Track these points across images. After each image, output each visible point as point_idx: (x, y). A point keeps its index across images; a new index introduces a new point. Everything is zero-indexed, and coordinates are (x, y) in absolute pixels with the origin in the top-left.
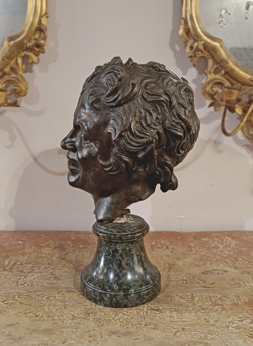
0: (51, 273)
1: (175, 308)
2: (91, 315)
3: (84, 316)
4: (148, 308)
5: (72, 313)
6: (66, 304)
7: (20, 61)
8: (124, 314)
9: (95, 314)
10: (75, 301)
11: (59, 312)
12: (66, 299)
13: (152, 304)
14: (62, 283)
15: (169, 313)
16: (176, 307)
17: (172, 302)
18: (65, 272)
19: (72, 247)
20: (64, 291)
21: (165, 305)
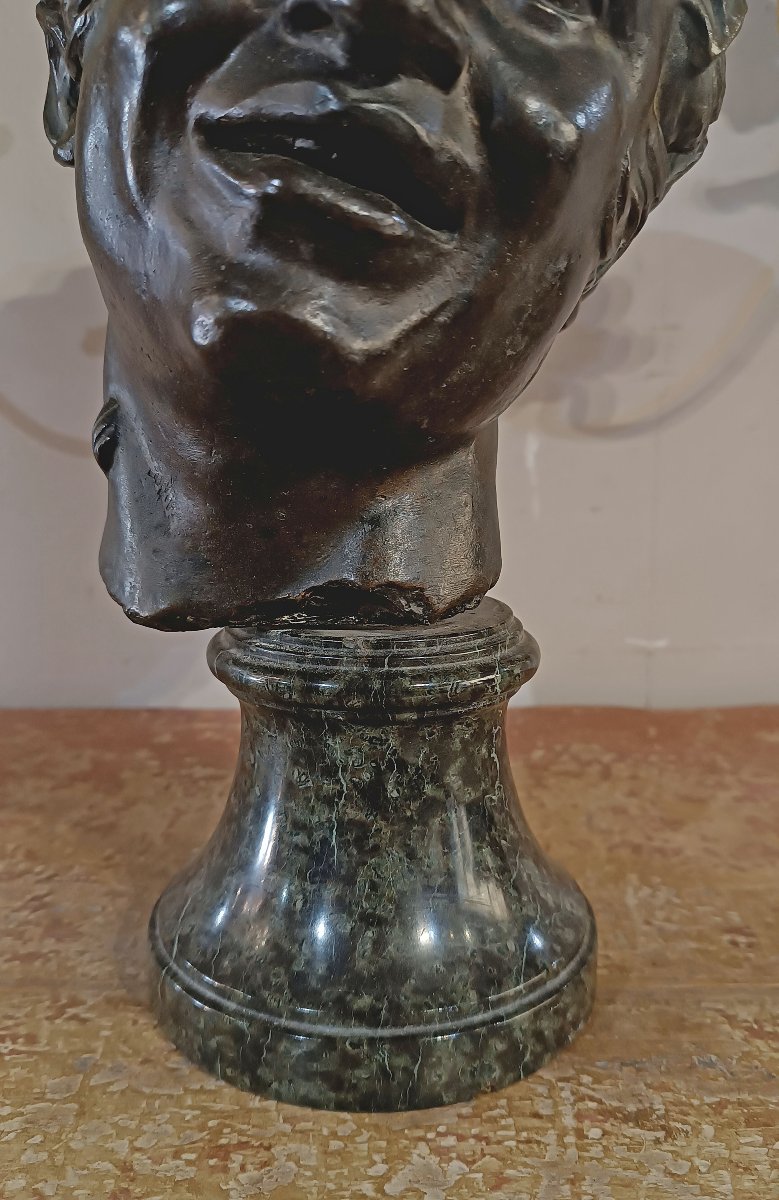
0: (33, 899)
1: (741, 1104)
2: (237, 1158)
3: (191, 1172)
4: (580, 1105)
5: (122, 1147)
6: (92, 1083)
8: (442, 1153)
9: (263, 1155)
10: (145, 1061)
11: (38, 1139)
12: (93, 1051)
13: (597, 1080)
14: (87, 957)
15: (715, 1138)
16: (746, 1097)
17: (712, 1065)
18: (107, 894)
19: (156, 775)
20: (90, 1002)
21: (680, 1085)
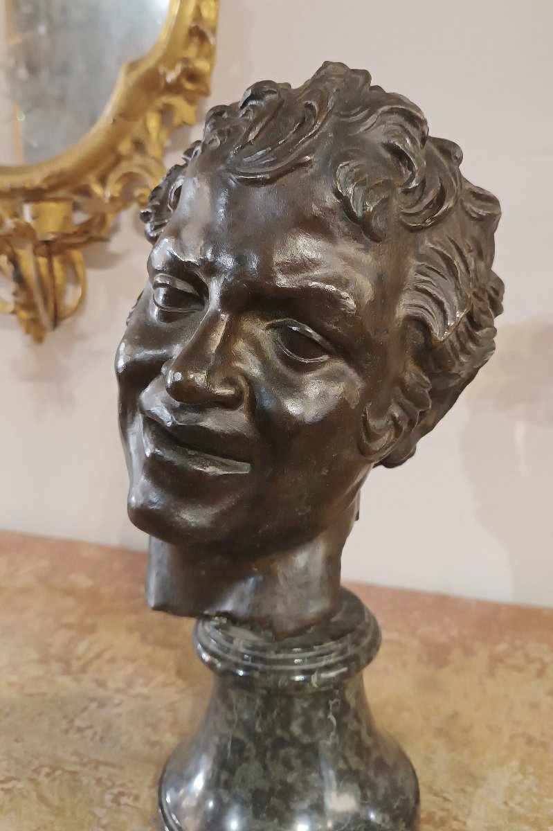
7: (153, 122)
